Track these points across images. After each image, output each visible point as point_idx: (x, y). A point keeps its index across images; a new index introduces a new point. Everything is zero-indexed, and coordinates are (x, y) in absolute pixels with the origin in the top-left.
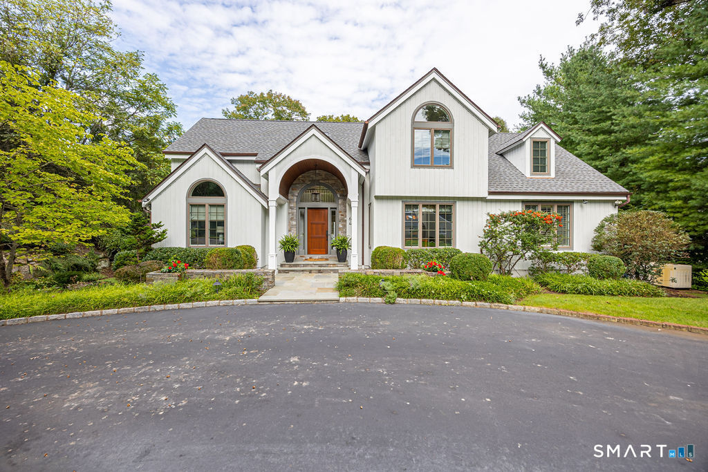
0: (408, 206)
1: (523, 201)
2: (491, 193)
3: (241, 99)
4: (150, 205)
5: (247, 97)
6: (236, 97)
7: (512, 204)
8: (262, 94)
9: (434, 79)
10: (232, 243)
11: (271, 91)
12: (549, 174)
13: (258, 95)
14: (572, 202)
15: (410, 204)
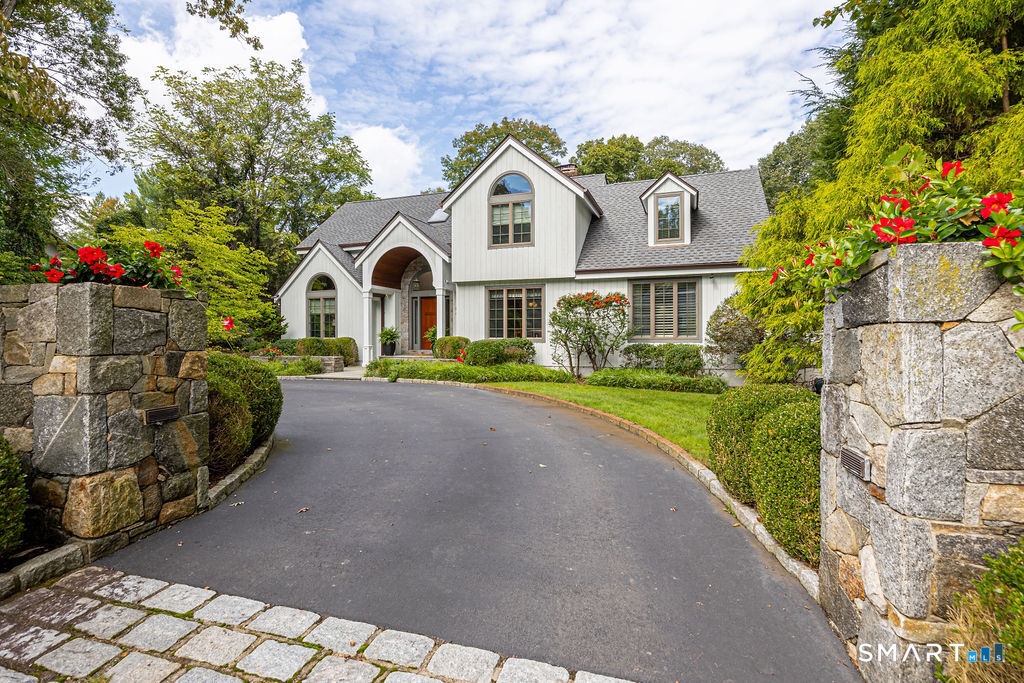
0: (492, 292)
1: (629, 280)
2: (578, 272)
3: (467, 138)
4: (280, 300)
5: (475, 134)
6: (459, 138)
7: (614, 284)
8: (495, 125)
9: (510, 146)
10: (341, 334)
11: (506, 118)
12: (683, 240)
13: (490, 126)
14: (700, 277)
15: (493, 289)
